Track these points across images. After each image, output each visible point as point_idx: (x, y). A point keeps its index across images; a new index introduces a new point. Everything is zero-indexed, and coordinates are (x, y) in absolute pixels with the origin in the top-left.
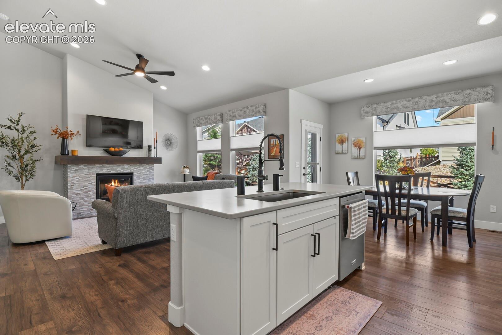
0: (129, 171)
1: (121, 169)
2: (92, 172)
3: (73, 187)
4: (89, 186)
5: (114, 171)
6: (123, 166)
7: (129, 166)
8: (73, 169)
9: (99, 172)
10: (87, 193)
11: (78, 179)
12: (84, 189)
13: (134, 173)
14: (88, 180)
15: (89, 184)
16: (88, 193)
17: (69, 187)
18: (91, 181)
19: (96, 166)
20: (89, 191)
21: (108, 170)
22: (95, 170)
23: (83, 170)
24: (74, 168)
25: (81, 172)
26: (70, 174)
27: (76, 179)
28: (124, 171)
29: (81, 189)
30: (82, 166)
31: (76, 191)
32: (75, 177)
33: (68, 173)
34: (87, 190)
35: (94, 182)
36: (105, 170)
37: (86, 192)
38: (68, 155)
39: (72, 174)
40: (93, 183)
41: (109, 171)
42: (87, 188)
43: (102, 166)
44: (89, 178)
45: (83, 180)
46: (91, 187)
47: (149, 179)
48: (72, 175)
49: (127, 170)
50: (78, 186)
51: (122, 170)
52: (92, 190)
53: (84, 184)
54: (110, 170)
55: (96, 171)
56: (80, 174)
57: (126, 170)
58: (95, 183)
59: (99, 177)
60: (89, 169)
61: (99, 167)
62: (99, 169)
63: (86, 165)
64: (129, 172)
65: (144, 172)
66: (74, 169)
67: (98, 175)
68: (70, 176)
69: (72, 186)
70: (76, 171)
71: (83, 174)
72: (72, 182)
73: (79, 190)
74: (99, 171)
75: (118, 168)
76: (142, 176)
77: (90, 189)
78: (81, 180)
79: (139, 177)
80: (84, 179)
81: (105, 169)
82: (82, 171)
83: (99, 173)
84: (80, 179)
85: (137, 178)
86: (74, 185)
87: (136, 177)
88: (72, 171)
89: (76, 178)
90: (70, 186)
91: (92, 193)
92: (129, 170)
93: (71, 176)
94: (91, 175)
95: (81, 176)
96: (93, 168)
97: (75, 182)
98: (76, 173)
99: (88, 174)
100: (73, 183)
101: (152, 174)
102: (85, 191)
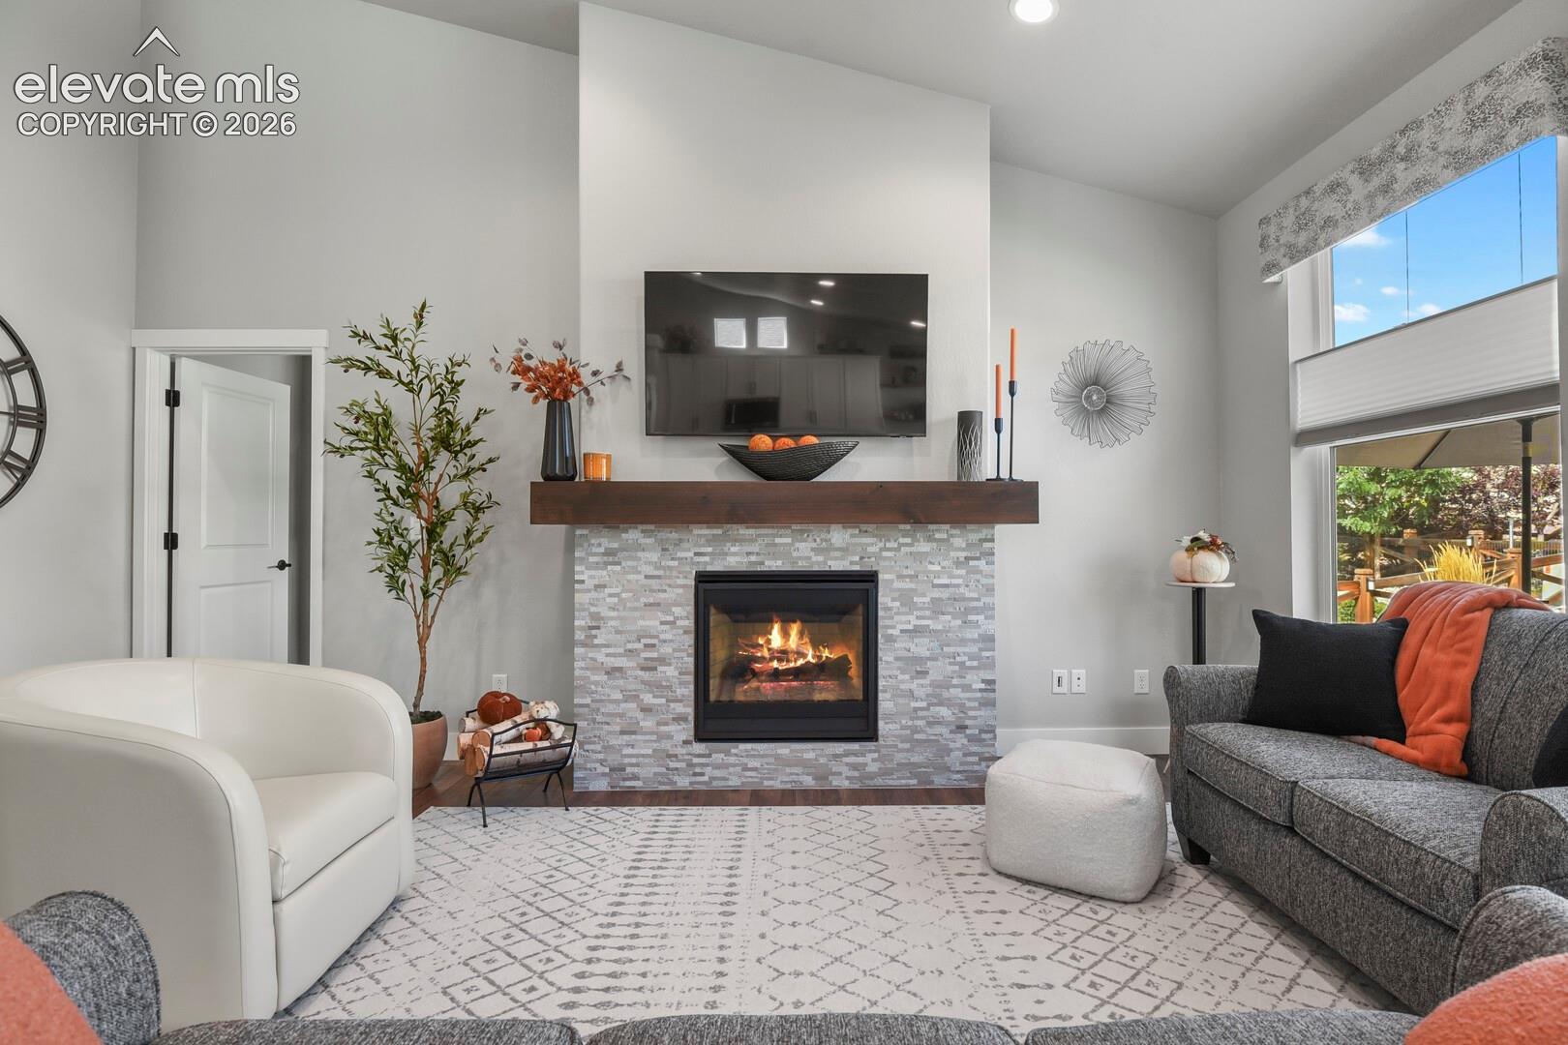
0: (852, 563)
1: (813, 549)
2: (676, 563)
3: (595, 637)
4: (662, 637)
5: (779, 563)
6: (824, 536)
7: (852, 536)
8: (595, 550)
9: (706, 563)
10: (655, 669)
11: (616, 600)
12: (640, 646)
13: (880, 576)
14: (659, 604)
15: (662, 623)
16: (660, 669)
17: (579, 636)
18: (674, 609)
19: (697, 532)
20: (663, 661)
21: (748, 554)
22: (691, 554)
23: (640, 554)
24: (600, 545)
25: (630, 563)
26: (582, 573)
27: (611, 595)
28: (829, 563)
29: (630, 646)
30: (633, 535)
31: (607, 655)
32: (604, 586)
33: (577, 568)
34: (655, 655)
35: (684, 614)
36: (734, 554)
37: (650, 664)
38: (572, 478)
39: (593, 572)
40: (679, 623)
41: (753, 558)
42: (654, 646)
43: (720, 531)
44: (662, 595)
45: (637, 604)
46: (671, 641)
47: (968, 611)
48: (591, 577)
49: (842, 558)
50: (618, 632)
51: (820, 558)
52: (676, 654)
53: (641, 623)
54: (758, 554)
55: (698, 559)
56: (629, 573)
57: (837, 554)
58: (690, 623)
59: (705, 590)
60: (663, 550)
61: (711, 541)
62: (710, 550)
63: (652, 527)
64: (857, 568)
65: (937, 568)
66: (602, 550)
67: (704, 579)
68: (583, 582)
69: (594, 632)
70: (611, 559)
71: (640, 573)
72: (593, 609)
73: (621, 650)
74: (707, 559)
75: (797, 545)
76: (923, 595)
77: (667, 649)
78: (628, 605)
79: (906, 599)
80: (643, 600)
81: (733, 549)
82: (631, 558)
83: (709, 568)
84: (624, 595)
85: (898, 604)
86: (598, 628)
87: (893, 600)
88: (592, 559)
89: (607, 591)
90: (582, 628)
91: (676, 674)
92: (857, 558)
93: (590, 584)
94: (670, 578)
95: (628, 581)
96: (685, 545)
97: (605, 612)
98: (609, 567)
99: (660, 573)
100: (595, 616)
101: (984, 581)
102: (646, 659)
